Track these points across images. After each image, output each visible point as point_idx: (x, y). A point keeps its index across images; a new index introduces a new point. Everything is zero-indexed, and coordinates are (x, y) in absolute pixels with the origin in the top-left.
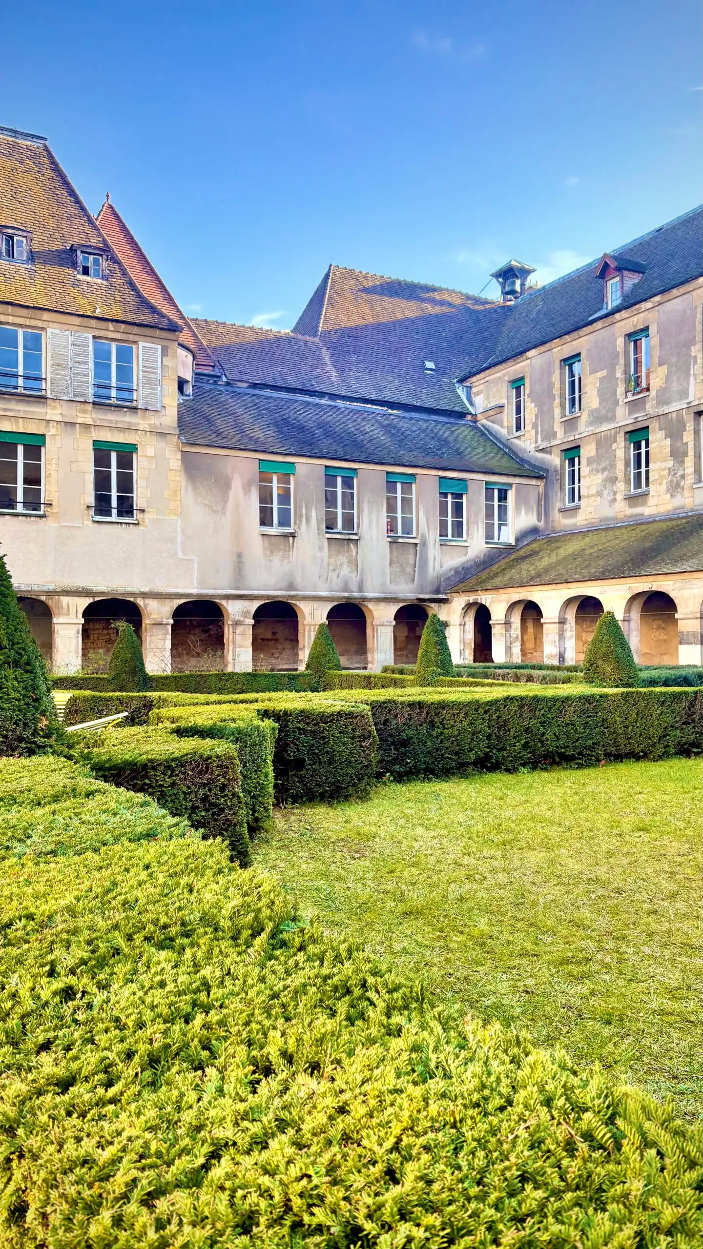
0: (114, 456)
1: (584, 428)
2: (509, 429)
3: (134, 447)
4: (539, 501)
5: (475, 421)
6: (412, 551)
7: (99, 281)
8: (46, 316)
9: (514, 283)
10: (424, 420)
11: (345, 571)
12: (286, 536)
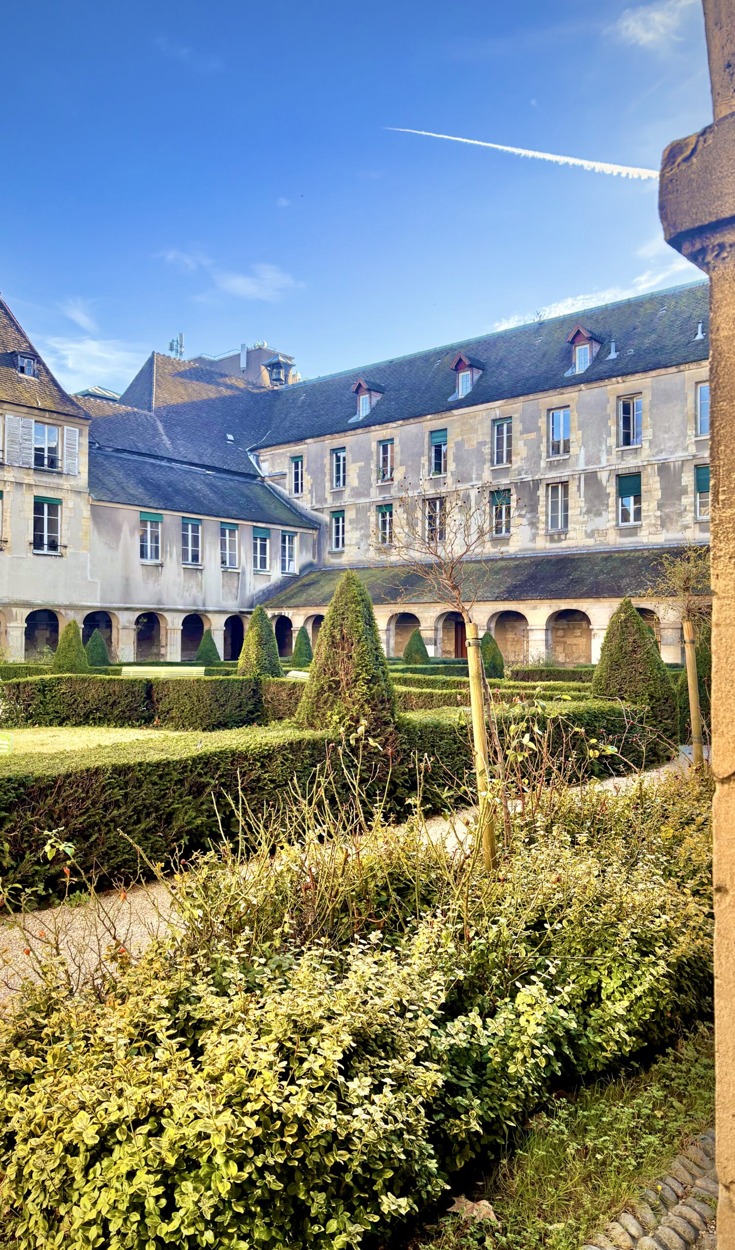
0: (46, 507)
1: (347, 499)
2: (290, 490)
3: (60, 501)
4: (314, 545)
5: (263, 481)
6: (236, 578)
7: (33, 378)
8: (6, 406)
9: (279, 373)
10: (231, 480)
11: (195, 591)
12: (157, 566)
